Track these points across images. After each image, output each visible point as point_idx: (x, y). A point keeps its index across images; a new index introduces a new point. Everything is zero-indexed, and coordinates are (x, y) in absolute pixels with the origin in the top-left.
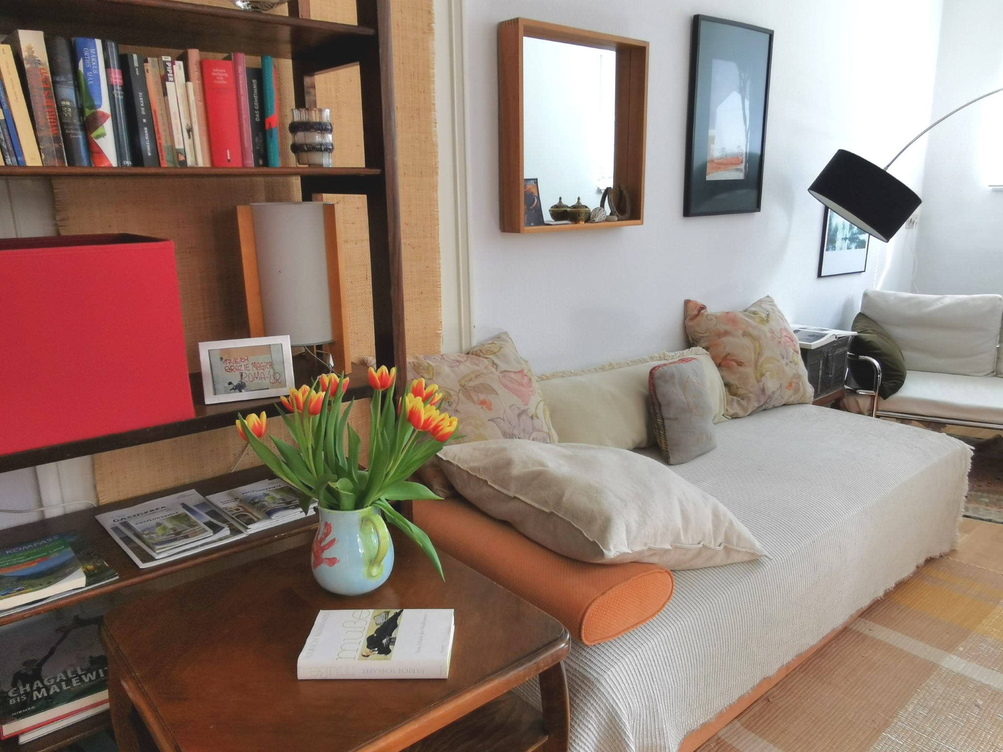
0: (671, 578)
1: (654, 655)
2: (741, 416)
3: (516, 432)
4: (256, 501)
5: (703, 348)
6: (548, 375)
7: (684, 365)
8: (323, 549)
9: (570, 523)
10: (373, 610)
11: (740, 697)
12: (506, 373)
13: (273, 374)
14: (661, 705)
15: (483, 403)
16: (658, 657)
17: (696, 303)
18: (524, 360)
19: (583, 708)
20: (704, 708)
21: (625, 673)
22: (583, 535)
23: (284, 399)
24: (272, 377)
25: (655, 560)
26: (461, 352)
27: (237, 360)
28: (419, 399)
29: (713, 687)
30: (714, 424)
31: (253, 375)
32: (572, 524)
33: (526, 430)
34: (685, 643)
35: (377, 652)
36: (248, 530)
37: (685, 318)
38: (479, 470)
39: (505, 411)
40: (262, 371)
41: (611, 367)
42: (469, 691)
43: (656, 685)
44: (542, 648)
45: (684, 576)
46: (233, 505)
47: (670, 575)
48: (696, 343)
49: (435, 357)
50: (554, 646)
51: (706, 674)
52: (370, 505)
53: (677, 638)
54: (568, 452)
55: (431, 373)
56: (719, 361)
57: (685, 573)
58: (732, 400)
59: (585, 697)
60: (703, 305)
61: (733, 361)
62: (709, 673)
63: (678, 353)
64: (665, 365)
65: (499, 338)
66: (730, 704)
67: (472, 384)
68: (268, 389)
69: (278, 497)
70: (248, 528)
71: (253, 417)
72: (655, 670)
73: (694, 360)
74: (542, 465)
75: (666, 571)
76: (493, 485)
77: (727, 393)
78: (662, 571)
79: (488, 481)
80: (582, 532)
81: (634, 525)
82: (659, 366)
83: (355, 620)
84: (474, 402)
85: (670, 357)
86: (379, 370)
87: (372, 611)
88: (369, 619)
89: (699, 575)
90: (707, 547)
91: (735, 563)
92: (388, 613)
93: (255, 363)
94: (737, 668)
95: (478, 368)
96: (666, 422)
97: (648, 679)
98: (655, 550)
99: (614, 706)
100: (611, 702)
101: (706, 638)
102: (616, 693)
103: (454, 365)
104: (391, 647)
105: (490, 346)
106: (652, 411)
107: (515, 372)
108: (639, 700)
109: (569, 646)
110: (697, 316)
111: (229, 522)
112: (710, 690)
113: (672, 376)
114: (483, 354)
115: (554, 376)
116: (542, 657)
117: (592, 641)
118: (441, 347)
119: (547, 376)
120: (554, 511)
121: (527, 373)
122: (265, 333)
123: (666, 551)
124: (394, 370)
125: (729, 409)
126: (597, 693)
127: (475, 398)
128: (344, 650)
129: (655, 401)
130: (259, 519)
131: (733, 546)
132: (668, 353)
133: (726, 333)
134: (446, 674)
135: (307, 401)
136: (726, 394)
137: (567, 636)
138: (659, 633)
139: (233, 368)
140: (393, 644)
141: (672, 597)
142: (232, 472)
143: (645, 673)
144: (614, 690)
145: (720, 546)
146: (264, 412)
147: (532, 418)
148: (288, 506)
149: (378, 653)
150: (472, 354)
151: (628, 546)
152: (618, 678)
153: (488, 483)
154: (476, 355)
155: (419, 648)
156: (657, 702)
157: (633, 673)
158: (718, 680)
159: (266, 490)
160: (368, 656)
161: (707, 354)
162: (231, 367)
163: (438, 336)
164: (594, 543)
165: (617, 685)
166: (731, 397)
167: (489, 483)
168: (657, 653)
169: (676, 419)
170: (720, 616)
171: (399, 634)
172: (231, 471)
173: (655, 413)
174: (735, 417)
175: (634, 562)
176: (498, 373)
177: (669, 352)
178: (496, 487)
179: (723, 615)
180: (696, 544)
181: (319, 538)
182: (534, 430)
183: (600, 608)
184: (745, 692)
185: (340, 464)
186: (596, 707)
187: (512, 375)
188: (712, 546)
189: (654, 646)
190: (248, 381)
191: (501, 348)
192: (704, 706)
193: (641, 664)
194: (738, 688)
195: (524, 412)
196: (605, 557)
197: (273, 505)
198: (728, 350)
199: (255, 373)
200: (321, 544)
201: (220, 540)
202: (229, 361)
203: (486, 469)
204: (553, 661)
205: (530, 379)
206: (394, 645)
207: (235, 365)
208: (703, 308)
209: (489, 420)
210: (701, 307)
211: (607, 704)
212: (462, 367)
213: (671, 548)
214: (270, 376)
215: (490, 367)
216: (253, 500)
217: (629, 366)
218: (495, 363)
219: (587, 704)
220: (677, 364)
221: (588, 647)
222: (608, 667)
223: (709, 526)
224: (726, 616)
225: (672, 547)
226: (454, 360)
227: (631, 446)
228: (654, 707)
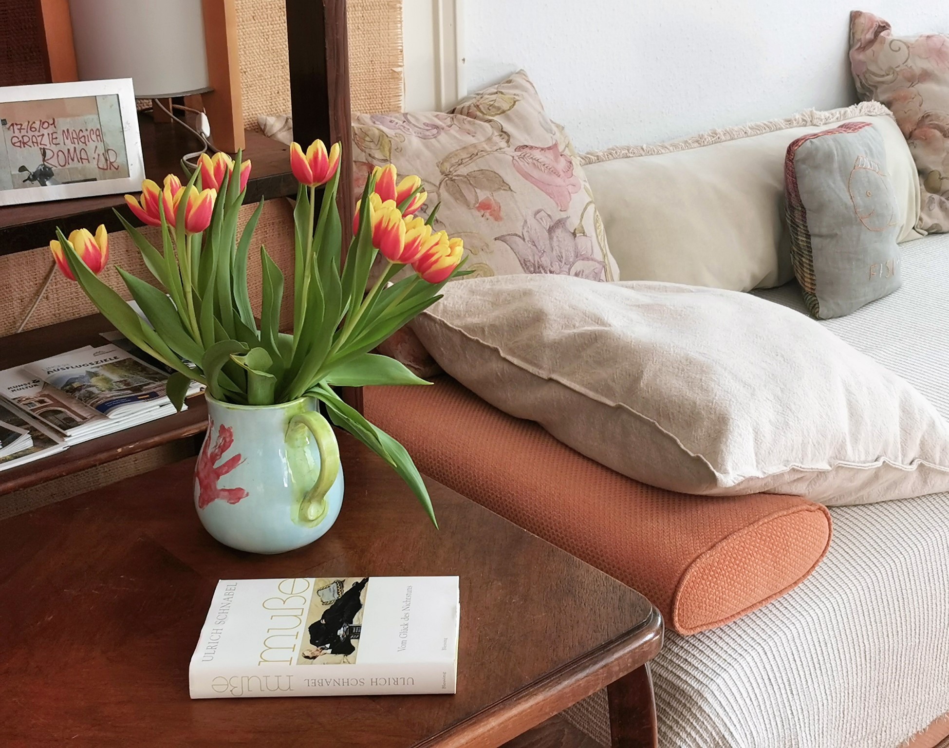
0: (829, 520)
1: (795, 652)
2: (945, 229)
3: (545, 261)
4: (75, 385)
5: (882, 103)
6: (601, 154)
7: (850, 136)
8: (218, 474)
9: (652, 426)
10: (314, 579)
11: (934, 721)
12: (527, 150)
13: (103, 151)
14: (804, 733)
15: (484, 206)
16: (802, 655)
17: (871, 19)
18: (558, 126)
19: (674, 740)
20: (874, 739)
21: (745, 680)
22: (679, 446)
23: (132, 200)
24: (102, 159)
25: (800, 488)
26: (438, 108)
27: (34, 125)
28: (391, 204)
29: (890, 704)
30: (898, 244)
31: (66, 153)
32: (658, 428)
33: (564, 258)
34: (848, 631)
35: (330, 651)
36: (66, 439)
37: (850, 45)
38: (483, 331)
39: (526, 222)
40: (82, 146)
41: (716, 138)
42: (493, 714)
43: (798, 702)
44: (616, 640)
45: (847, 516)
46: (31, 393)
47: (826, 515)
48: (868, 94)
49: (393, 119)
50: (637, 637)
51: (881, 682)
52: (302, 396)
53: (834, 622)
54: (644, 298)
55: (387, 149)
56: (909, 128)
57: (849, 511)
58: (931, 200)
59: (677, 723)
60: (884, 22)
61: (935, 128)
62: (885, 680)
63: (838, 112)
64: (816, 136)
65: (509, 82)
66: (918, 732)
67: (463, 170)
68: (95, 180)
69: (115, 378)
70: (66, 436)
71: (83, 235)
72: (796, 676)
73: (866, 127)
74: (599, 321)
75: (819, 509)
76: (509, 358)
77: (923, 187)
78: (813, 508)
79: (500, 350)
80: (675, 442)
81: (767, 430)
82: (804, 139)
83: (284, 597)
84: (467, 203)
85: (821, 120)
86: (311, 149)
87: (312, 580)
88: (309, 594)
89: (872, 515)
90: (891, 467)
91: (936, 494)
92: (341, 584)
93: (68, 130)
94: (933, 672)
95: (473, 140)
96: (815, 241)
97: (783, 691)
98: (801, 472)
99: (726, 736)
100: (722, 729)
101: (884, 621)
102: (730, 714)
103: (428, 133)
104: (353, 642)
105: (494, 97)
106: (789, 222)
107: (542, 149)
108: (768, 726)
109: (661, 636)
110: (871, 42)
111: (27, 423)
112: (886, 708)
113: (829, 156)
114: (482, 112)
115: (612, 154)
116: (616, 656)
117: (691, 629)
118: (402, 98)
119: (598, 156)
120: (622, 404)
121: (564, 150)
122: (79, 74)
123: (821, 474)
124: (337, 148)
125: (925, 218)
126: (698, 716)
127: (470, 197)
128: (270, 648)
129: (794, 202)
130: (85, 420)
131: (935, 464)
132: (818, 113)
133: (926, 76)
134: (452, 687)
135: (182, 207)
136: (921, 189)
137: (658, 619)
138: (804, 613)
139: (26, 139)
140: (357, 636)
141: (827, 554)
142: (19, 332)
143: (780, 681)
144: (728, 710)
145: (911, 463)
146: (103, 226)
147: (574, 234)
148: (136, 395)
149: (332, 653)
150: (461, 114)
151: (757, 466)
152: (734, 690)
153: (499, 355)
154: (469, 114)
155: (404, 643)
156: (798, 729)
157: (760, 681)
158: (900, 692)
159: (90, 366)
160: (314, 658)
161: (887, 115)
162: (23, 137)
163: (395, 77)
164: (698, 459)
165: (732, 701)
166: (929, 195)
167: (502, 355)
168: (800, 648)
169: (832, 236)
170: (908, 584)
171: (364, 618)
172: (18, 330)
173: (795, 225)
174: (934, 231)
175: (764, 493)
176: (510, 151)
177: (820, 111)
178: (515, 361)
179: (913, 582)
180: (872, 462)
181: (209, 452)
182: (577, 257)
183: (707, 571)
184: (944, 711)
185: (242, 320)
186: (695, 739)
187: (537, 154)
188: (898, 464)
189: (796, 635)
190: (57, 165)
191: (515, 102)
192: (874, 734)
193: (773, 665)
194: (933, 706)
195: (560, 223)
196: (720, 484)
197: (108, 394)
198: (927, 107)
199: (69, 150)
200: (213, 464)
201: (16, 456)
202: (19, 127)
203: (495, 329)
204: (634, 662)
205: (571, 163)
206: (359, 638)
207: (30, 134)
208: (884, 27)
209: (496, 239)
210: (879, 26)
211: (714, 733)
212: (443, 137)
213: (830, 468)
214: (99, 155)
215: (496, 138)
216: (70, 382)
217: (748, 136)
218: (504, 130)
219: (681, 734)
220: (838, 135)
221: (683, 639)
222: (718, 672)
223: (894, 431)
224: (918, 584)
225: (831, 466)
226: (427, 125)
227: (748, 283)
228: (793, 737)
